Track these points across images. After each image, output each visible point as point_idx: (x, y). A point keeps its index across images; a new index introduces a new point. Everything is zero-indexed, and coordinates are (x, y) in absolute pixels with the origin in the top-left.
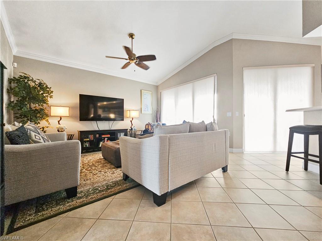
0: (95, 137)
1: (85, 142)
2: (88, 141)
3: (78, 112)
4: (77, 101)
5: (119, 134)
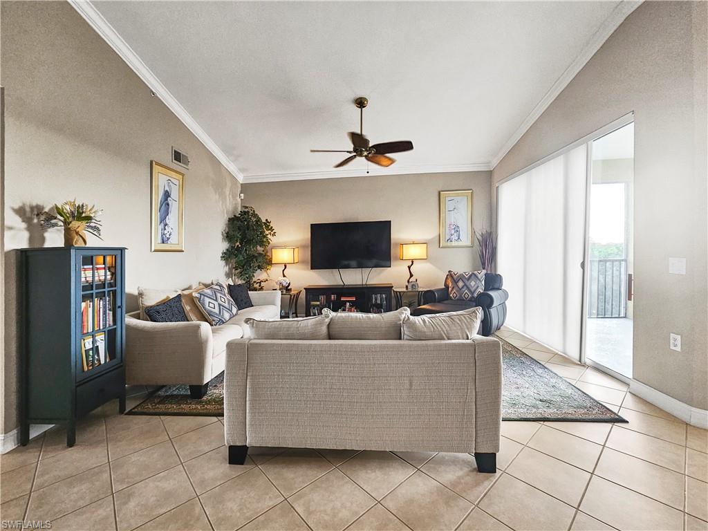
0: (328, 299)
1: (314, 307)
2: (318, 305)
3: (308, 254)
4: (307, 235)
5: (373, 296)
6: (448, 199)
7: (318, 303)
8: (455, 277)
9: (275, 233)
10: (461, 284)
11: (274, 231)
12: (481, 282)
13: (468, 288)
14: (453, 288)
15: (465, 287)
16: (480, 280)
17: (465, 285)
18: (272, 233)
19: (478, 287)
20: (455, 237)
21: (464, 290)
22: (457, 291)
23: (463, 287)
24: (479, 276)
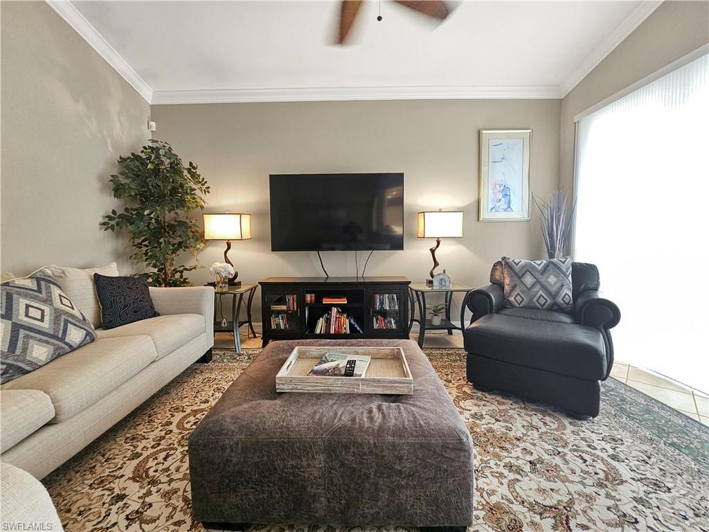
0: (301, 303)
1: (276, 314)
2: (282, 312)
5: (378, 296)
6: (493, 142)
7: (284, 307)
8: (517, 268)
9: (208, 188)
10: (529, 280)
11: (206, 185)
12: (567, 277)
13: (544, 288)
14: (514, 287)
15: (538, 287)
16: (564, 274)
17: (538, 282)
18: (204, 188)
19: (562, 285)
20: (503, 204)
21: (536, 290)
22: (523, 292)
23: (533, 285)
24: (564, 267)
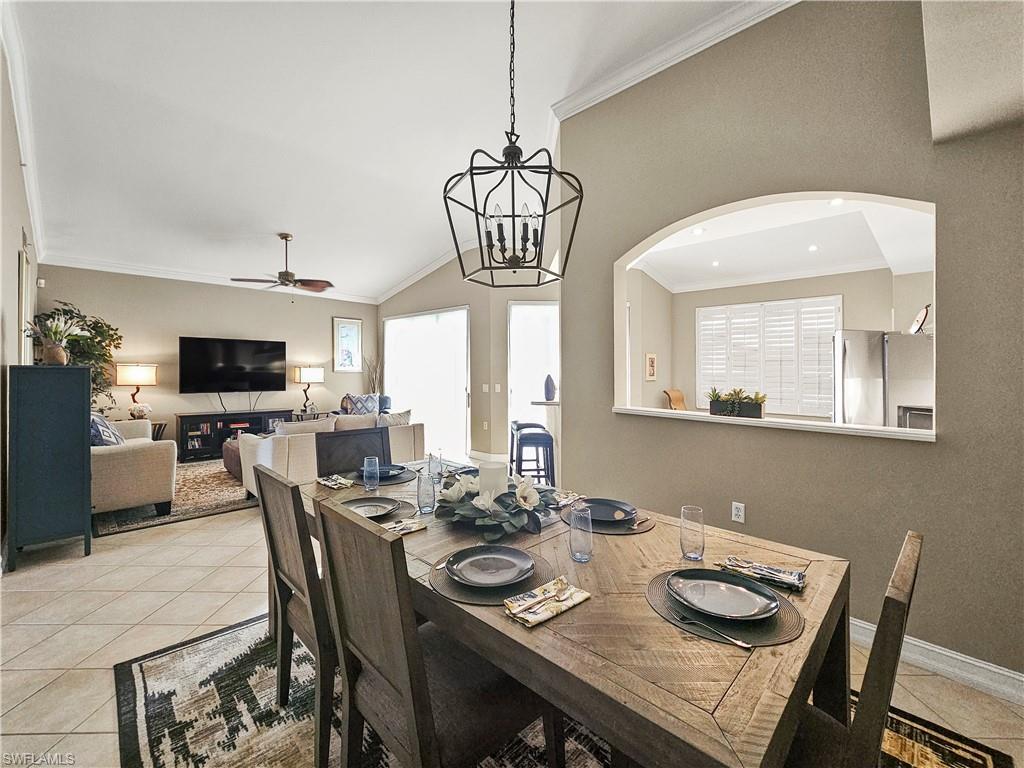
0: (213, 427)
1: (192, 438)
2: (197, 436)
4: (175, 349)
5: (270, 420)
6: (340, 325)
7: (199, 433)
8: (354, 400)
9: (118, 344)
10: (359, 405)
16: (375, 401)
18: (114, 344)
20: (347, 362)
24: (375, 398)
